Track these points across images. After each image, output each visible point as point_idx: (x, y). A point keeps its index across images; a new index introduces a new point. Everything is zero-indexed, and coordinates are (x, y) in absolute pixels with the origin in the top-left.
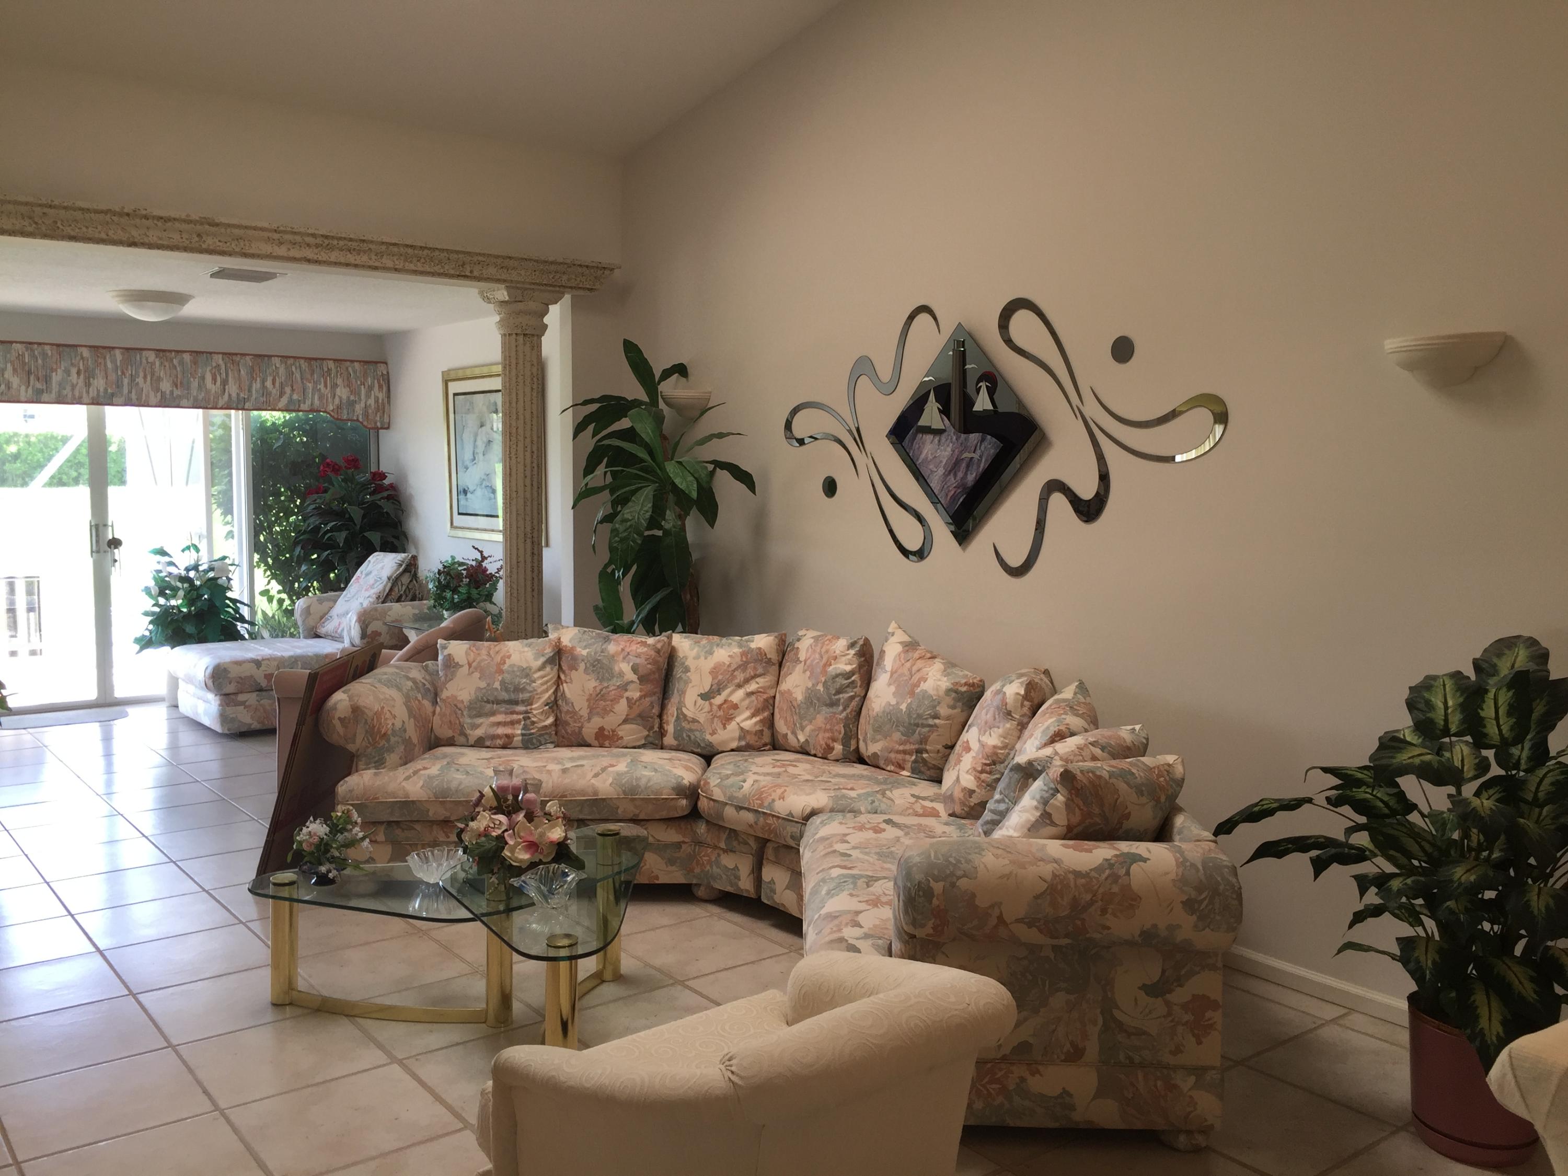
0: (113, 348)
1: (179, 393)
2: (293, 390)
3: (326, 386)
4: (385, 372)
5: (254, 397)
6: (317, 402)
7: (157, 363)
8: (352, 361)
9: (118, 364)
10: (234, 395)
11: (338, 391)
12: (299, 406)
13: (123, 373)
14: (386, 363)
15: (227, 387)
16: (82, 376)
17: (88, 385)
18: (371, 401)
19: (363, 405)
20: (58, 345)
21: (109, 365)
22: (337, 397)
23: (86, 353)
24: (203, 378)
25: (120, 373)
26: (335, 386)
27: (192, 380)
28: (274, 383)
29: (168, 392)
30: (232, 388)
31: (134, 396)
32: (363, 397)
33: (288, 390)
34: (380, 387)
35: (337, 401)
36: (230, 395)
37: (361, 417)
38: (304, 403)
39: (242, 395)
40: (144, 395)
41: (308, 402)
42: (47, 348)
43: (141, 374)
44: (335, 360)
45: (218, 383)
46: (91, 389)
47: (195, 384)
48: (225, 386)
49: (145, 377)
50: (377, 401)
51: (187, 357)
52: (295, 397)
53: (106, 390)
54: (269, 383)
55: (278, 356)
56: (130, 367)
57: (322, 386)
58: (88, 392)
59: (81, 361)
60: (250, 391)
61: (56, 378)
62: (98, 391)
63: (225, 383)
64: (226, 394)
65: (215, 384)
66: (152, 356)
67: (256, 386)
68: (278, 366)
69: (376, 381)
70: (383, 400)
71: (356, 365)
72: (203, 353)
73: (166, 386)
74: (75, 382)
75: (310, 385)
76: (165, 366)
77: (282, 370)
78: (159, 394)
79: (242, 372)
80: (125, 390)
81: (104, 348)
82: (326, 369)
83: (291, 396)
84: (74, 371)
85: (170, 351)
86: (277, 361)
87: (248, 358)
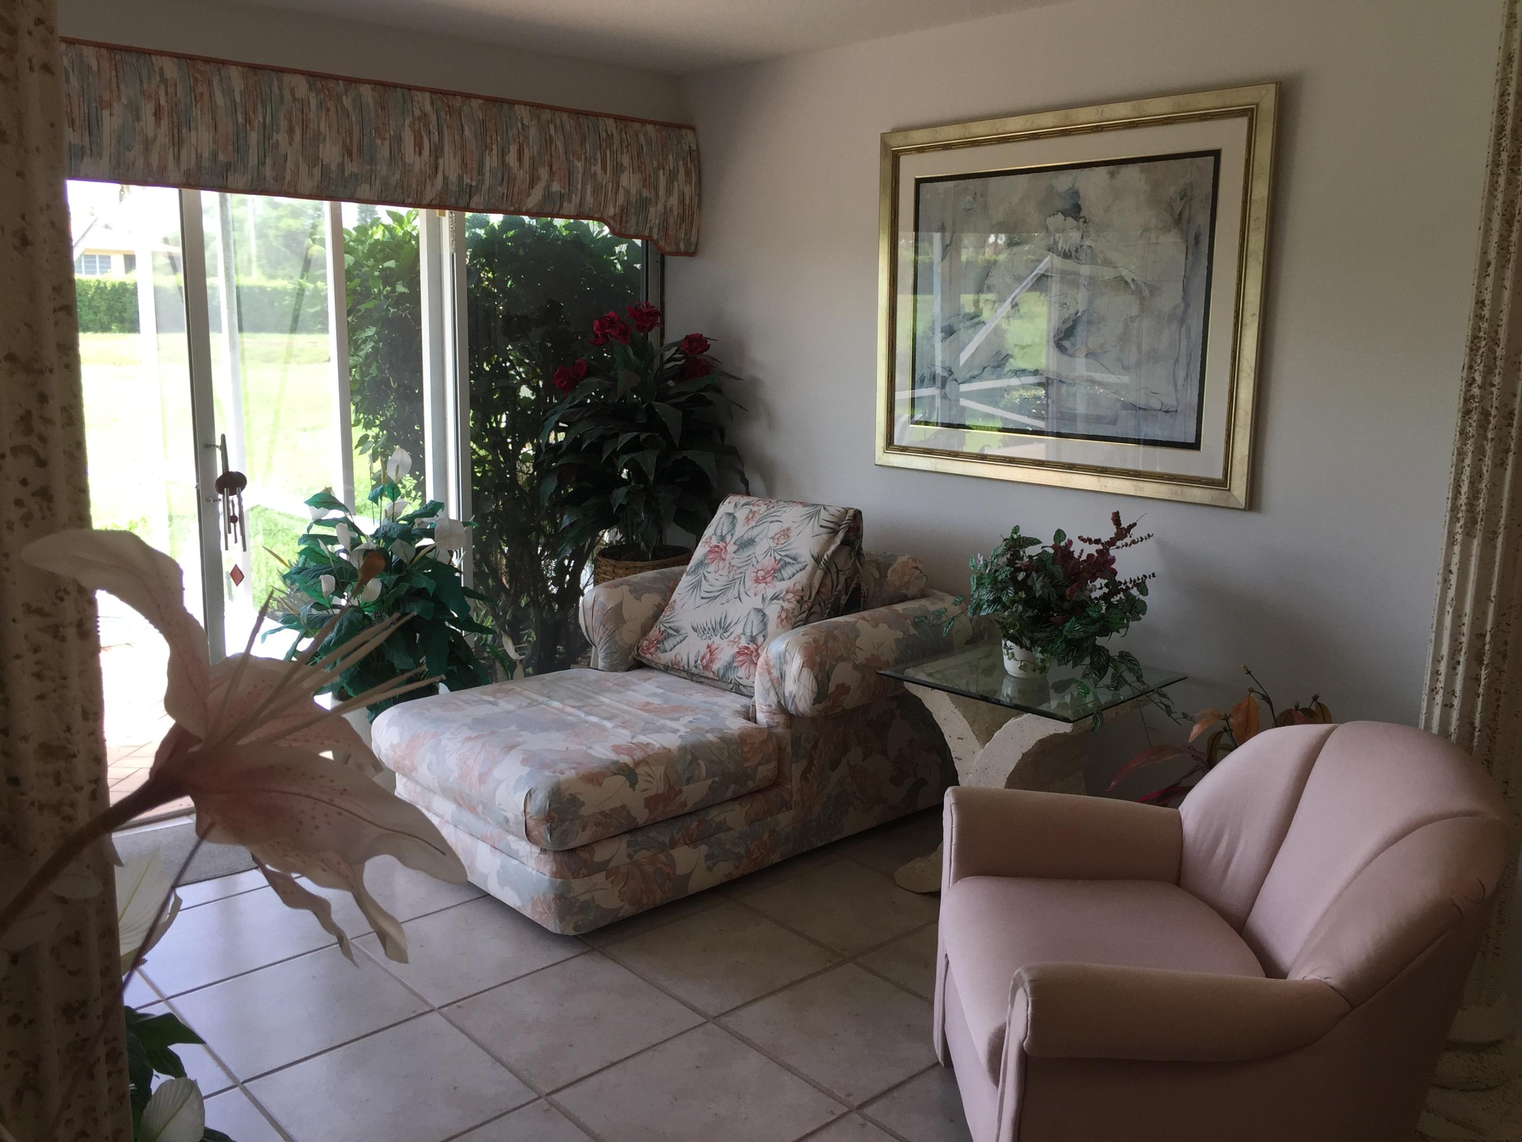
0: (224, 63)
1: (355, 170)
2: (551, 173)
3: (604, 168)
4: (694, 147)
5: (487, 184)
6: (589, 199)
7: (313, 103)
8: (643, 122)
9: (238, 100)
10: (453, 178)
11: (625, 180)
12: (561, 206)
13: (248, 120)
14: (693, 128)
15: (441, 161)
16: (165, 122)
17: (178, 142)
18: (674, 201)
19: (660, 206)
20: (111, 48)
21: (219, 99)
22: (621, 191)
23: (171, 69)
24: (398, 140)
25: (241, 120)
26: (618, 169)
27: (378, 141)
28: (520, 160)
29: (334, 167)
30: (450, 165)
31: (268, 172)
32: (662, 192)
33: (544, 173)
34: (688, 173)
35: (621, 199)
36: (445, 179)
37: (656, 230)
38: (570, 200)
39: (467, 180)
40: (288, 172)
41: (576, 199)
42: (88, 51)
43: (284, 124)
44: (617, 118)
45: (426, 152)
46: (184, 152)
47: (384, 152)
48: (437, 158)
49: (291, 131)
50: (682, 201)
51: (366, 91)
52: (556, 187)
53: (215, 156)
54: (512, 158)
55: (526, 104)
56: (260, 107)
57: (598, 168)
58: (178, 158)
59: (162, 87)
60: (481, 172)
61: (111, 122)
62: (199, 157)
63: (437, 152)
64: (440, 176)
65: (420, 155)
66: (302, 86)
67: (491, 161)
68: (526, 122)
69: (681, 162)
70: (691, 199)
71: (650, 128)
72: (395, 86)
73: (330, 153)
74: (150, 134)
75: (579, 165)
76: (328, 110)
77: (533, 132)
78: (317, 172)
79: (467, 131)
80: (253, 160)
81: (207, 61)
82: (604, 135)
83: (548, 186)
84: (148, 109)
85: (336, 78)
86: (523, 112)
87: (475, 103)
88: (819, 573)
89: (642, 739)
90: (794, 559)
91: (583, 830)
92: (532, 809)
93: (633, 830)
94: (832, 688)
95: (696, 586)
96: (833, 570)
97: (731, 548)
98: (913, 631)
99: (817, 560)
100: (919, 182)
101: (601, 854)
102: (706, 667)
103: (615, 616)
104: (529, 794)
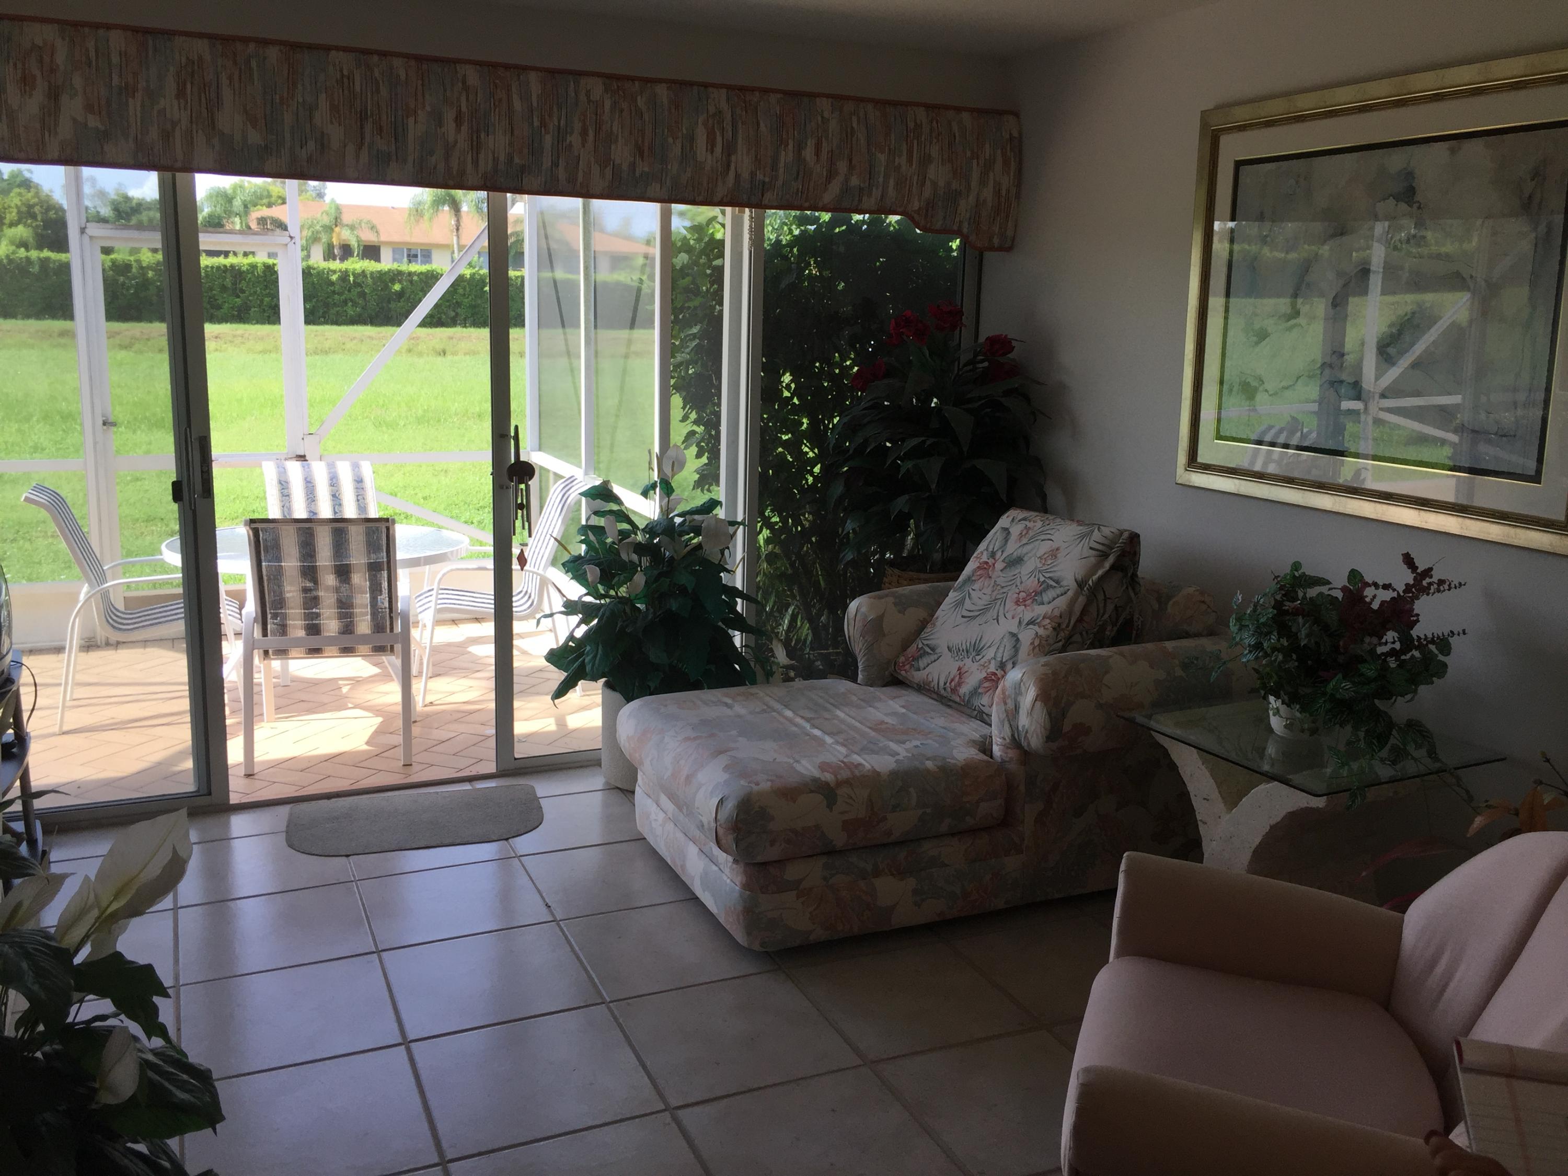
0: (525, 68)
1: (646, 169)
2: (851, 167)
3: (910, 160)
4: (1015, 134)
5: (781, 180)
6: (891, 192)
7: (608, 104)
8: (958, 109)
9: (535, 104)
10: (746, 175)
11: (932, 172)
12: (860, 201)
13: (543, 124)
14: (1016, 115)
15: (733, 158)
16: (464, 128)
17: (476, 147)
18: (988, 193)
19: (972, 199)
20: (419, 59)
21: (517, 104)
22: (928, 183)
23: (472, 76)
24: (692, 139)
25: (536, 123)
26: (926, 160)
27: (670, 140)
28: (817, 153)
29: (625, 167)
30: (743, 162)
31: (562, 174)
32: (974, 184)
33: (842, 166)
34: (1006, 163)
35: (927, 192)
36: (737, 176)
37: (966, 225)
38: (870, 195)
39: (760, 176)
40: (580, 174)
41: (877, 193)
42: (397, 62)
43: (577, 126)
44: (928, 107)
45: (718, 149)
46: (482, 156)
47: (676, 150)
48: (729, 155)
49: (584, 133)
50: (997, 193)
51: (662, 91)
52: (855, 181)
53: (510, 159)
54: (809, 153)
55: (828, 96)
56: (555, 110)
57: (903, 160)
58: (476, 162)
59: (464, 94)
60: (774, 168)
61: (415, 129)
62: (496, 160)
63: (730, 149)
64: (732, 174)
65: (712, 152)
66: (597, 88)
67: (786, 156)
68: (826, 114)
69: (999, 151)
70: (1008, 191)
71: (965, 116)
72: (691, 84)
73: (621, 153)
74: (451, 139)
75: (882, 158)
76: (622, 111)
77: (833, 125)
78: (608, 172)
79: (762, 124)
80: (547, 162)
81: (507, 67)
82: (911, 125)
83: (847, 180)
84: (449, 116)
85: (632, 79)
86: (824, 105)
87: (773, 98)
88: (1082, 600)
89: (857, 759)
90: (1057, 582)
91: (772, 845)
92: (723, 816)
93: (831, 852)
94: (1067, 727)
95: (960, 603)
96: (1101, 597)
97: (1000, 565)
98: (1179, 672)
99: (1081, 584)
100: (1239, 164)
101: (793, 872)
102: (954, 691)
103: (875, 628)
104: (721, 802)
